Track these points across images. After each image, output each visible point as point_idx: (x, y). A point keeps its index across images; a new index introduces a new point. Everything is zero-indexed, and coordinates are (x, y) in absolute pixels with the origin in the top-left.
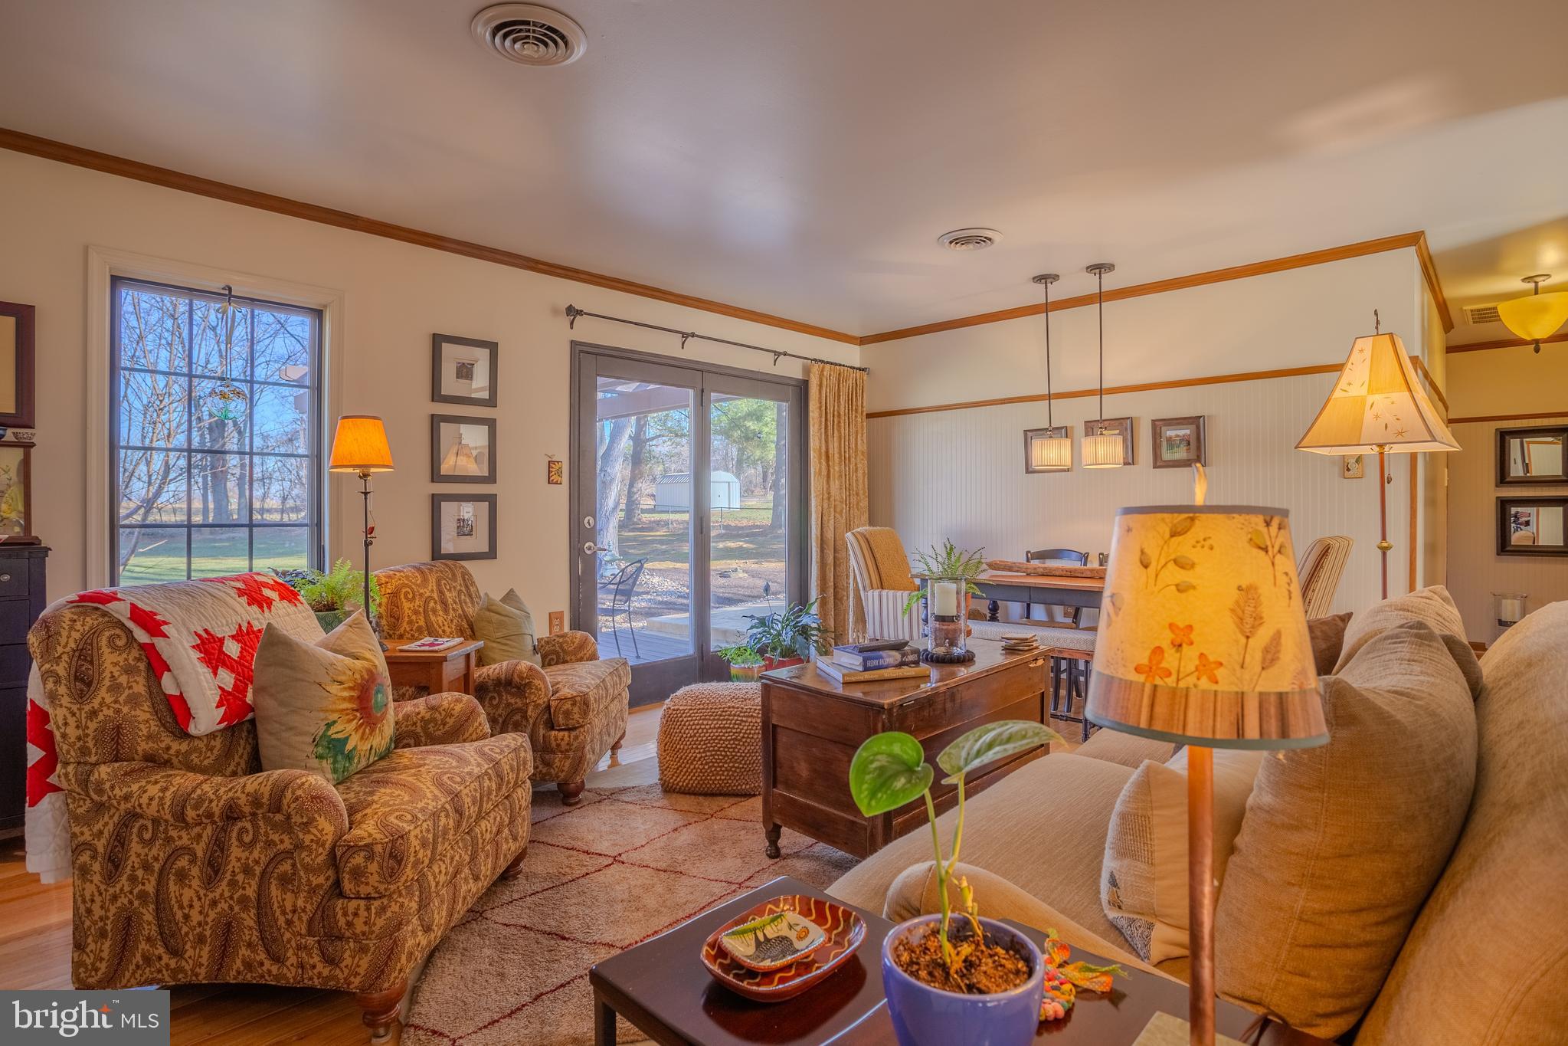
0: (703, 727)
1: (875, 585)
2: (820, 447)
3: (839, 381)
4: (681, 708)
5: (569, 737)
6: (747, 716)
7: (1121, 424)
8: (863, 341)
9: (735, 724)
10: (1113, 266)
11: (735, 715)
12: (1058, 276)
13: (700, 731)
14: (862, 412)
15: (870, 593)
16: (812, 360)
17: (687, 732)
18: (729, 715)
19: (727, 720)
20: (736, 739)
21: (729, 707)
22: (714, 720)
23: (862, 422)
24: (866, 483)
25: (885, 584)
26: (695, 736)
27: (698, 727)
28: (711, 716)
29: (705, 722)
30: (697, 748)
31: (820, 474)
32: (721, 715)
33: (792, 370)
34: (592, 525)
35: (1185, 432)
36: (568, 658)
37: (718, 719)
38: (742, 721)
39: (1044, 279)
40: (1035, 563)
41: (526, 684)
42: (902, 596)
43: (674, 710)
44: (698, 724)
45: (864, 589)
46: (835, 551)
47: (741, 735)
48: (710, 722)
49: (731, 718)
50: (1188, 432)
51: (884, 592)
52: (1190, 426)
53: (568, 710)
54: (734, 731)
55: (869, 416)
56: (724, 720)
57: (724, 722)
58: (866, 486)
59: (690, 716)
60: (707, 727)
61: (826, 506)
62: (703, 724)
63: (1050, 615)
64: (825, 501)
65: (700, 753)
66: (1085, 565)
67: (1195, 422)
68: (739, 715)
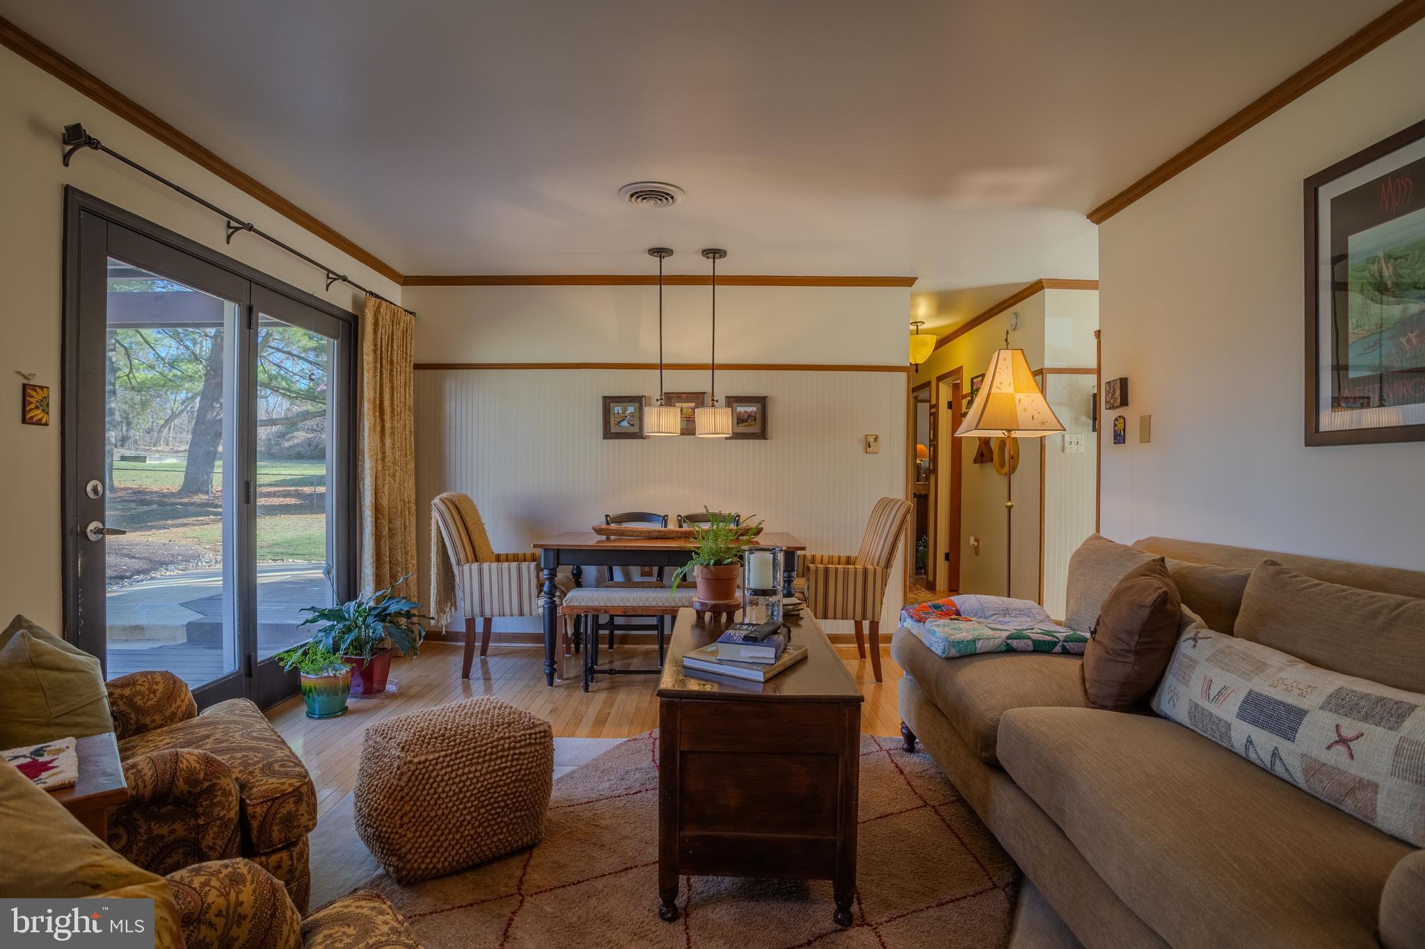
0: (471, 776)
1: (470, 559)
2: (375, 398)
3: (393, 322)
4: (431, 757)
5: (291, 858)
6: (526, 746)
7: (697, 398)
8: (406, 281)
9: (513, 760)
10: (725, 252)
11: (509, 749)
12: (672, 251)
13: (468, 783)
14: (410, 361)
15: (466, 567)
16: (367, 292)
17: (447, 789)
18: (503, 750)
19: (502, 757)
20: (516, 780)
21: (498, 740)
22: (484, 762)
23: (410, 373)
24: (413, 442)
25: (480, 556)
26: (460, 792)
27: (464, 778)
28: (478, 757)
29: (473, 769)
30: (465, 808)
31: (374, 430)
32: (492, 754)
33: (341, 298)
34: (100, 494)
35: (751, 409)
36: (148, 720)
37: (490, 760)
38: (520, 753)
39: (660, 252)
40: (613, 526)
41: (202, 793)
42: (509, 569)
43: (419, 763)
44: (464, 774)
45: (459, 563)
46: (390, 521)
47: (523, 772)
48: (479, 767)
49: (506, 753)
50: (755, 409)
51: (486, 566)
52: (757, 404)
53: (289, 813)
54: (513, 769)
55: (417, 367)
56: (497, 758)
57: (499, 762)
58: (413, 447)
59: (448, 766)
60: (478, 774)
61: (380, 467)
62: (470, 772)
63: (627, 576)
64: (379, 462)
65: (469, 813)
66: (666, 527)
67: (762, 401)
68: (515, 748)
